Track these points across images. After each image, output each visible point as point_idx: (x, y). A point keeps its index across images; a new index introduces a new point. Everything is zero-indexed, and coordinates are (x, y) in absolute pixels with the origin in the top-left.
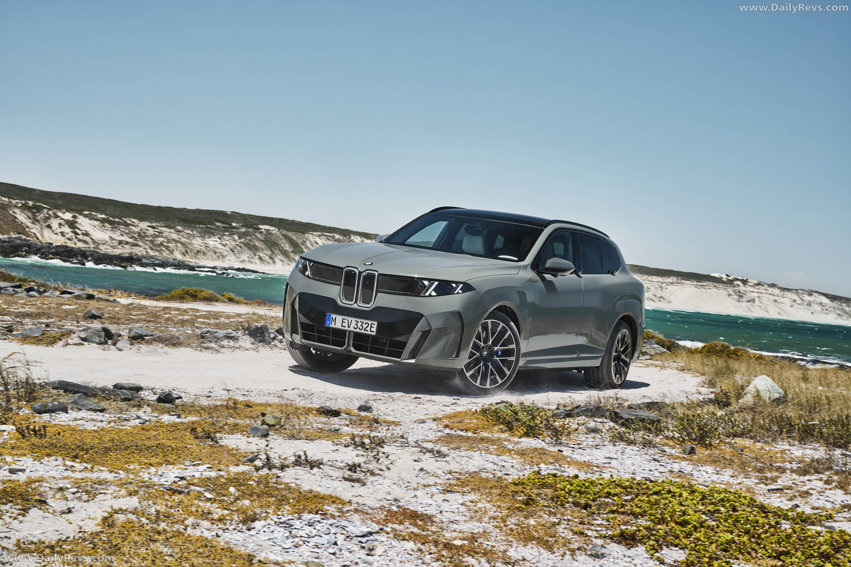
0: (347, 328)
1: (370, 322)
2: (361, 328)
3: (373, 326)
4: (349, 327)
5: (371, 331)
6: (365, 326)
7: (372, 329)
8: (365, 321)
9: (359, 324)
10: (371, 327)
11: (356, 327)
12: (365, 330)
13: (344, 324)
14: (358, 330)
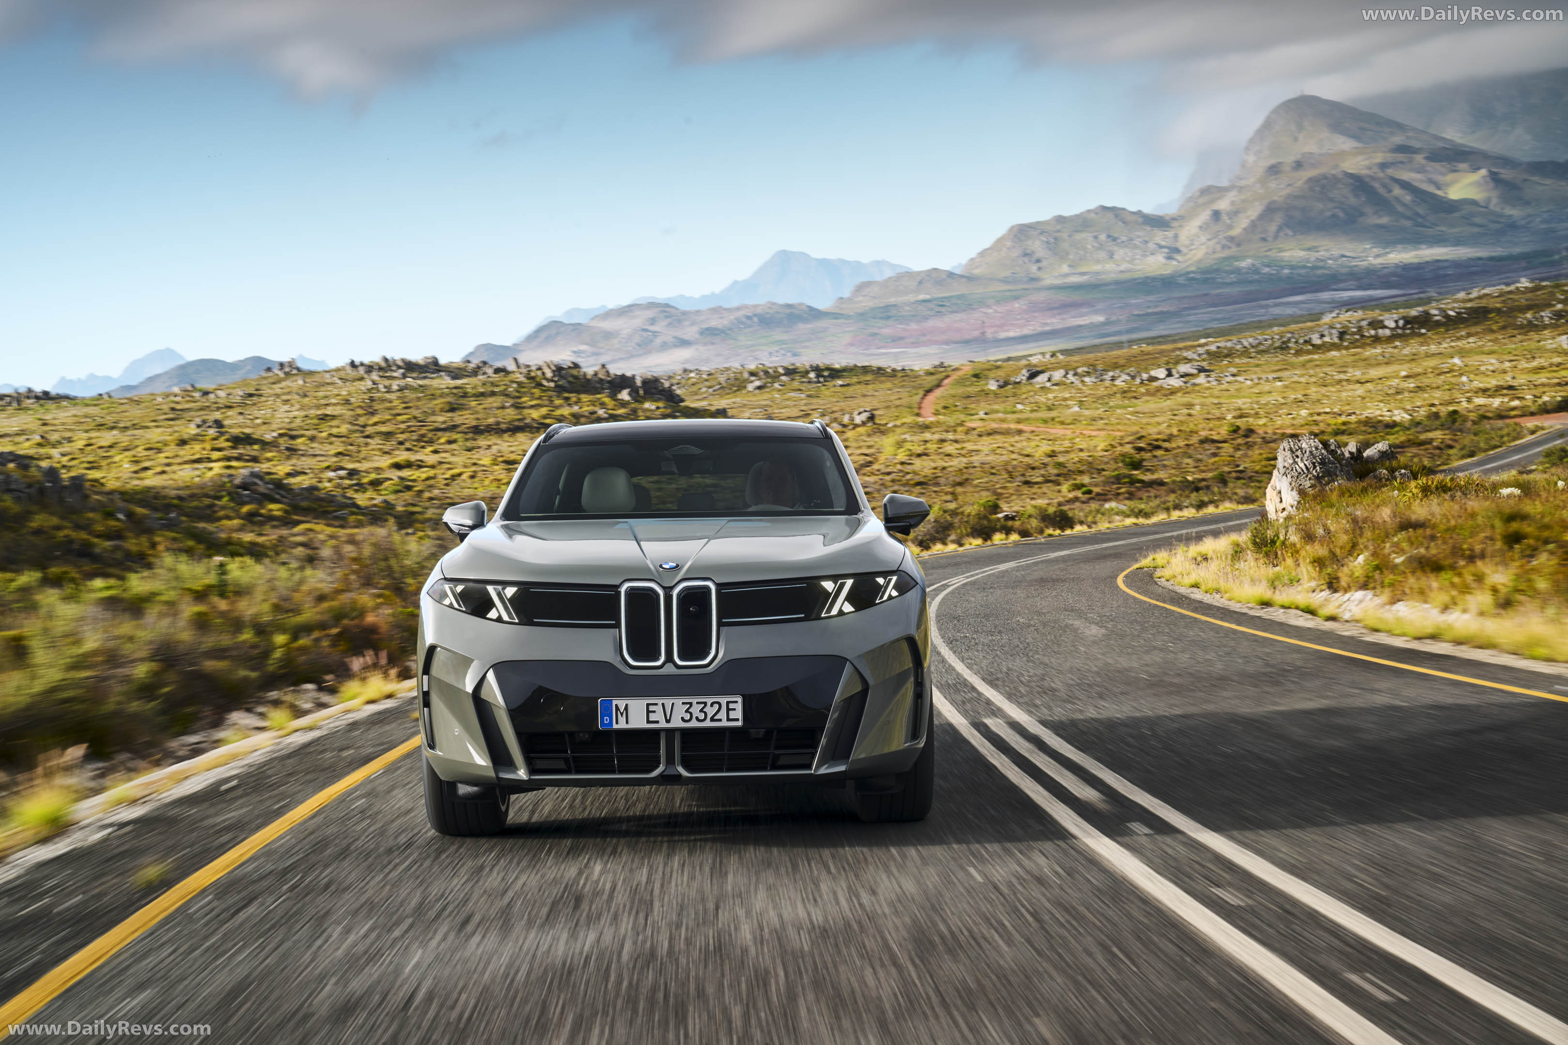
0: (663, 724)
1: (723, 700)
2: (702, 716)
3: (731, 706)
4: (668, 721)
5: (728, 719)
6: (711, 711)
7: (732, 715)
8: (710, 701)
9: (696, 710)
10: (728, 710)
11: (687, 716)
12: (712, 719)
13: (652, 717)
14: (694, 724)
